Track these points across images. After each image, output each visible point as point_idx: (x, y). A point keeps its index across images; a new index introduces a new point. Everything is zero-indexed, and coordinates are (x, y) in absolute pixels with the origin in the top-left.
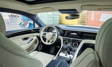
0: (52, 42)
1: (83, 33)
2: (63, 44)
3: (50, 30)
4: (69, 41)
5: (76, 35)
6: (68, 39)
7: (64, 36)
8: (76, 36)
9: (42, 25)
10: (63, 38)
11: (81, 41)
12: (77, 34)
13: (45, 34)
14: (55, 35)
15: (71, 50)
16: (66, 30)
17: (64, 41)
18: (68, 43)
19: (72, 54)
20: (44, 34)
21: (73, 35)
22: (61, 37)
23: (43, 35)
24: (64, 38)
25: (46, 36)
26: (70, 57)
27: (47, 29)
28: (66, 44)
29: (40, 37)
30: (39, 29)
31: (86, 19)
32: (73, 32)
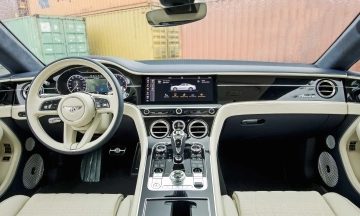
0: (95, 137)
1: (215, 78)
2: (148, 134)
3: (72, 86)
4: (170, 120)
5: (193, 92)
6: (163, 111)
7: (143, 102)
8: (193, 96)
9: (24, 61)
10: (142, 111)
11: (216, 110)
12: (194, 87)
13: (55, 104)
14: (106, 101)
15: (188, 153)
16: (151, 77)
17: (148, 122)
18: (168, 127)
19: (197, 170)
20: (45, 104)
21: (180, 93)
22: (133, 106)
23: (42, 108)
24: (147, 107)
25: (58, 112)
26: (199, 186)
27: (56, 78)
28: (160, 131)
29: (26, 123)
30: (14, 85)
31: (177, 45)
32: (177, 80)
